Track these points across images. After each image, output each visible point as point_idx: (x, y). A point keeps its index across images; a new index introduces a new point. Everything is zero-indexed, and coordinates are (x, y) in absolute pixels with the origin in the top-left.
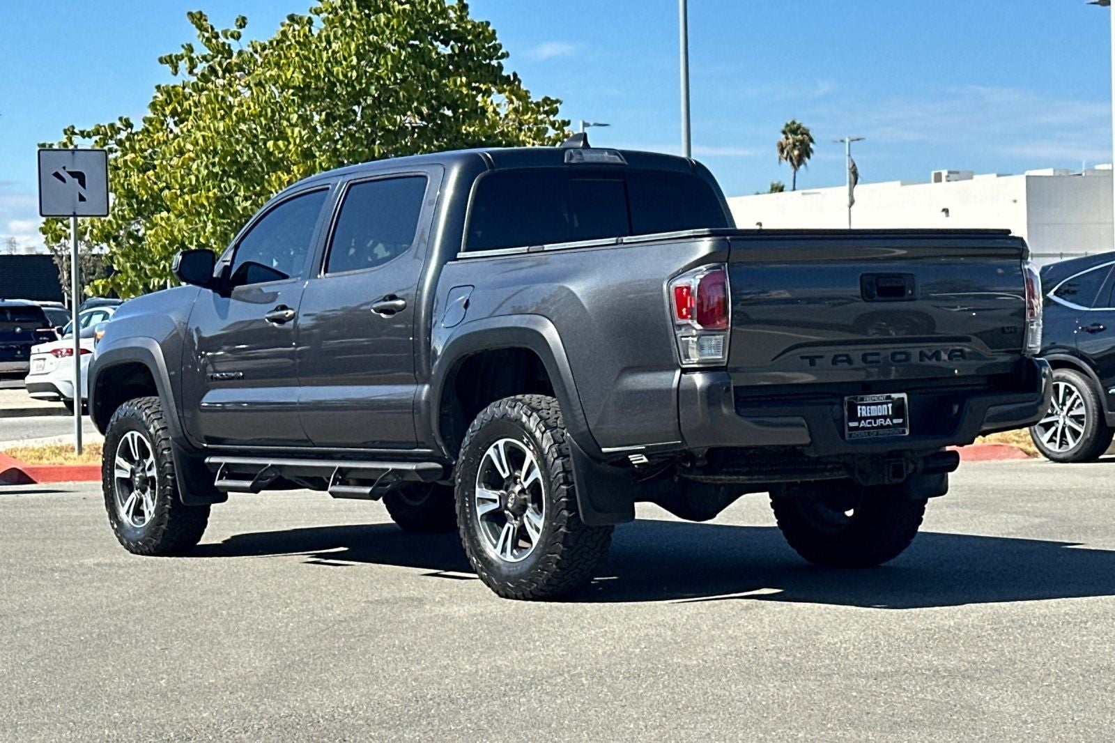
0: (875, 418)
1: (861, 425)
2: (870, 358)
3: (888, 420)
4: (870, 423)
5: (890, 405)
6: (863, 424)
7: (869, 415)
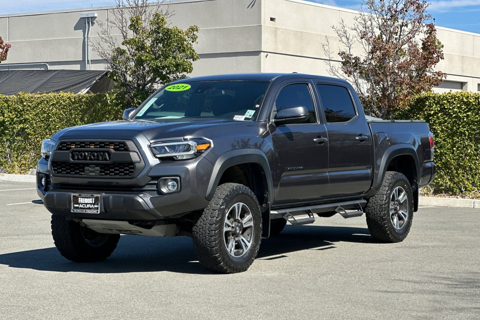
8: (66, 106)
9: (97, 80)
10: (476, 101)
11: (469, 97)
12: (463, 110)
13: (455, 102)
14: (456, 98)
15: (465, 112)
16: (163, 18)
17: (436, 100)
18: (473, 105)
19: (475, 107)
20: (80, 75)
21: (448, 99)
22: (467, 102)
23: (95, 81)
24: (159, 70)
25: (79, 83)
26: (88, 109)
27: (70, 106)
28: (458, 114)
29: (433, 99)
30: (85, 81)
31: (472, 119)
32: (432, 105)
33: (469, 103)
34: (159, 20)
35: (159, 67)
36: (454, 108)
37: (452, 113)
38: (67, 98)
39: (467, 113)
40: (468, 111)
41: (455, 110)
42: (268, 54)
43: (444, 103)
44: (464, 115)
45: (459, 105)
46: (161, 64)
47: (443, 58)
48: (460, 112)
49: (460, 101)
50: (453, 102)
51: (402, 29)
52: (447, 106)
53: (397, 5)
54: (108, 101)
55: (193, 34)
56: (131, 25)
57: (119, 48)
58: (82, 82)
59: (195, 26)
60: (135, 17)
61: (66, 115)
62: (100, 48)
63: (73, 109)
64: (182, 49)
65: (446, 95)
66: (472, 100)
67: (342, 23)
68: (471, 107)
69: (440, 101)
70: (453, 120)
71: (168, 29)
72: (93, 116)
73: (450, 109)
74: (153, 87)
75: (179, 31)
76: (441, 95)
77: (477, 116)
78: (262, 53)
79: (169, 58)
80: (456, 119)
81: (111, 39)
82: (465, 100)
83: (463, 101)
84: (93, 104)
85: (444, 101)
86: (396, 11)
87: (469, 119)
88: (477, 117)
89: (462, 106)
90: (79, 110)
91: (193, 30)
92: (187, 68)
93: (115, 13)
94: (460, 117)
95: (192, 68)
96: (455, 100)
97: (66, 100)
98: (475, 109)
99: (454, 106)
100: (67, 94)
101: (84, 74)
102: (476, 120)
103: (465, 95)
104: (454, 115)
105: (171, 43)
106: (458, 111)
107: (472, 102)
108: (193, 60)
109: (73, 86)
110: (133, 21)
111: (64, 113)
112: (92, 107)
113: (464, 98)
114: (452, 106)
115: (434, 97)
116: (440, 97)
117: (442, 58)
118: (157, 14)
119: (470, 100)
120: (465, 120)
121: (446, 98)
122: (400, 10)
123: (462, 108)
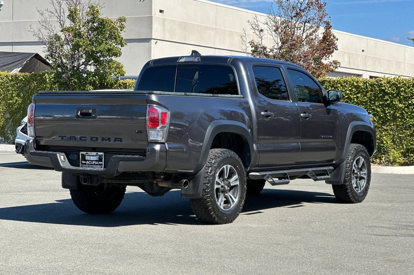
0: (92, 161)
1: (87, 163)
2: (82, 139)
3: (97, 162)
4: (90, 162)
5: (98, 157)
6: (87, 162)
7: (90, 159)
8: (3, 83)
9: (27, 61)
10: (364, 85)
11: (358, 81)
12: (354, 92)
13: (347, 86)
14: (348, 83)
15: (356, 94)
16: (97, 10)
17: (331, 84)
18: (362, 88)
19: (364, 90)
20: (10, 56)
21: (341, 83)
22: (357, 86)
23: (25, 62)
24: (93, 54)
25: (11, 64)
26: (24, 86)
27: (7, 83)
28: (349, 96)
29: (329, 83)
30: (16, 62)
31: (361, 100)
32: (328, 88)
33: (359, 87)
34: (95, 12)
35: (94, 51)
36: (346, 90)
37: (345, 95)
38: (5, 77)
39: (357, 95)
40: (358, 93)
41: (347, 92)
42: (158, 41)
43: (338, 86)
44: (354, 96)
45: (350, 88)
46: (96, 49)
47: (338, 50)
48: (351, 94)
49: (351, 85)
50: (345, 86)
51: (306, 25)
52: (340, 89)
53: (301, 4)
54: (47, 80)
55: (122, 24)
56: (69, 15)
57: (57, 34)
58: (13, 63)
59: (123, 17)
60: (74, 8)
61: (3, 91)
62: (41, 34)
63: (10, 86)
64: (114, 37)
65: (339, 80)
66: (362, 84)
67: (255, 18)
68: (360, 90)
69: (334, 84)
70: (345, 100)
71: (103, 19)
72: (29, 92)
73: (343, 91)
74: (87, 68)
75: (111, 21)
76: (335, 80)
77: (365, 97)
78: (152, 40)
79: (102, 44)
80: (347, 99)
81: (50, 26)
82: (355, 84)
83: (354, 85)
84: (29, 82)
85: (338, 85)
86: (300, 10)
87: (359, 99)
88: (365, 99)
89: (353, 89)
90: (16, 87)
91: (121, 20)
92: (117, 53)
93: (54, 4)
94: (351, 98)
95: (121, 53)
96: (347, 84)
97: (4, 78)
98: (363, 91)
99: (346, 89)
100: (5, 73)
101: (14, 56)
102: (365, 100)
103: (355, 80)
104: (346, 97)
105: (104, 31)
106: (350, 93)
107: (361, 86)
108: (122, 46)
109: (5, 66)
110: (72, 12)
111: (2, 89)
112: (28, 84)
113: (355, 82)
114: (344, 89)
115: (329, 81)
116: (334, 81)
117: (336, 50)
118: (93, 6)
119: (359, 84)
120: (355, 100)
121: (339, 82)
122: (303, 9)
123: (353, 91)
